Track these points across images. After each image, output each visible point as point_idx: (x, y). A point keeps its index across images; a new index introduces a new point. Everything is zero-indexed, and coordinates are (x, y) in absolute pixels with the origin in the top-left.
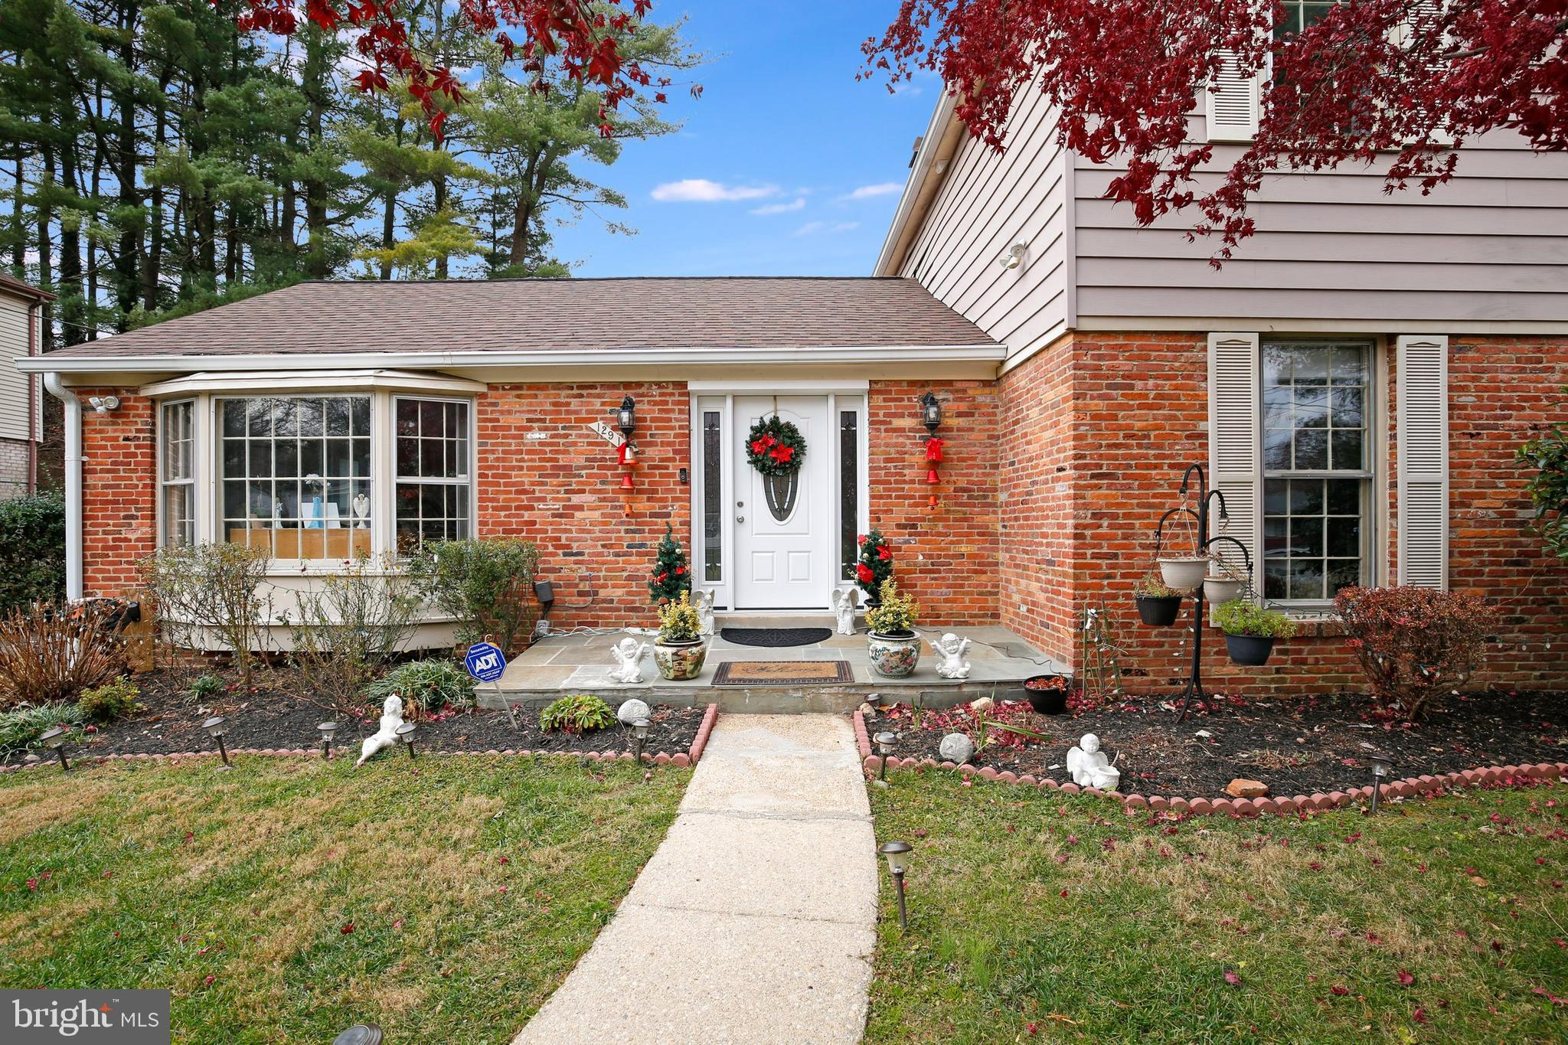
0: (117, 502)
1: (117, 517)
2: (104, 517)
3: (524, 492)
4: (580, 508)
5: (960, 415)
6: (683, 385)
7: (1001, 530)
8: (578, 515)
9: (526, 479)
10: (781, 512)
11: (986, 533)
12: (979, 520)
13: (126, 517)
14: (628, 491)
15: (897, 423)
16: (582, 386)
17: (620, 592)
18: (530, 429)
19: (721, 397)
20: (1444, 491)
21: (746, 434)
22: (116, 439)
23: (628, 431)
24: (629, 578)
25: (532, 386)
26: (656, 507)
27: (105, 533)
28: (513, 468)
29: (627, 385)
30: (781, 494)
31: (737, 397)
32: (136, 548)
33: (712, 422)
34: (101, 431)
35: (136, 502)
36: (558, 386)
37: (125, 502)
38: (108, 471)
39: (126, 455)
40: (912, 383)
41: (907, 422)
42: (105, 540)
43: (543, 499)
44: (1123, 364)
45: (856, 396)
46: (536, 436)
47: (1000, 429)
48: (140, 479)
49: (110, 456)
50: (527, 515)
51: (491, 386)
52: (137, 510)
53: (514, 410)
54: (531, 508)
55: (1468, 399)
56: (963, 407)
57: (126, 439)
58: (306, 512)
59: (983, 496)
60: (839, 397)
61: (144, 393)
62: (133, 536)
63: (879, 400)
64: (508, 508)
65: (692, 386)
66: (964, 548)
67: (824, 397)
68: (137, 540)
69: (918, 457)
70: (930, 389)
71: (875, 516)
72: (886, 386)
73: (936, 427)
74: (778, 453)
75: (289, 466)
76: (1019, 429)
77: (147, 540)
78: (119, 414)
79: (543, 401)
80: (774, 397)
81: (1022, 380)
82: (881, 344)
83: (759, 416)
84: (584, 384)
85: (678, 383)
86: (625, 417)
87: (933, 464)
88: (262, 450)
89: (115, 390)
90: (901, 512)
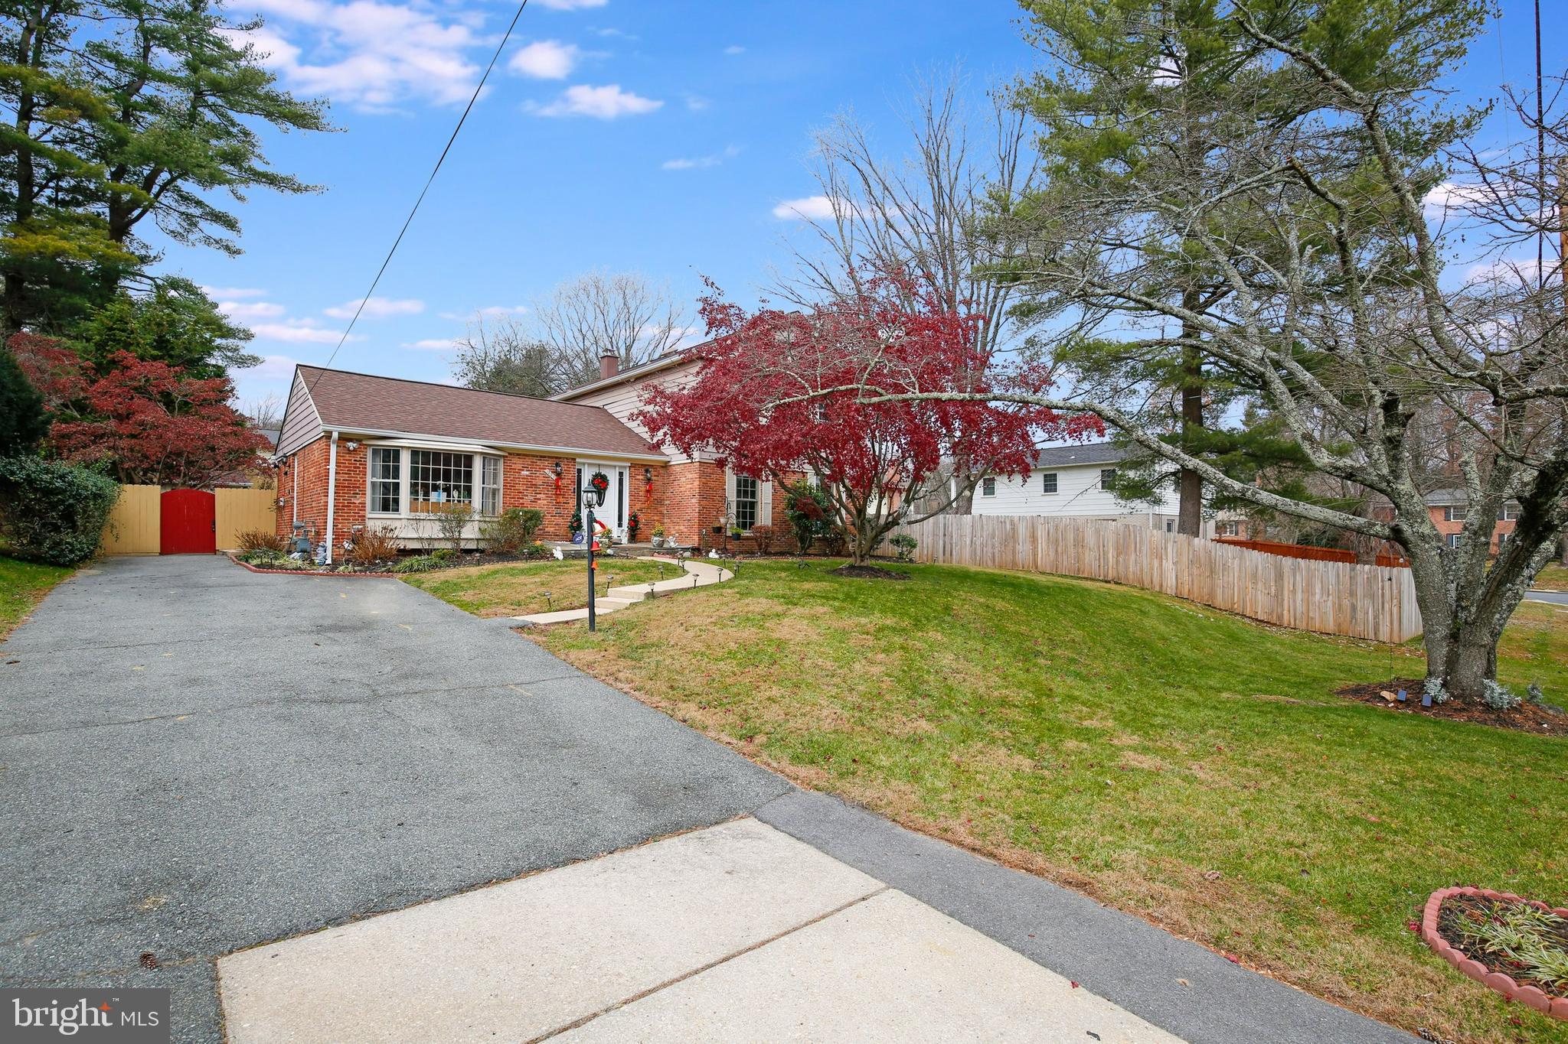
0: (350, 487)
1: (350, 493)
2: (343, 493)
3: (520, 492)
4: (539, 499)
5: (655, 476)
6: (575, 459)
7: (666, 512)
8: (539, 502)
9: (521, 488)
10: (599, 504)
11: (662, 513)
12: (660, 509)
13: (354, 494)
14: (556, 494)
15: (638, 477)
17: (550, 529)
18: (523, 470)
19: (584, 464)
21: (591, 478)
22: (351, 460)
23: (558, 474)
24: (554, 524)
25: (523, 455)
26: (565, 500)
27: (343, 499)
28: (516, 484)
29: (556, 458)
30: (601, 497)
31: (589, 464)
32: (359, 506)
33: (579, 471)
34: (343, 456)
35: (359, 487)
36: (533, 456)
37: (354, 487)
38: (346, 473)
39: (355, 467)
40: (640, 465)
41: (641, 477)
42: (344, 503)
43: (527, 496)
44: (710, 471)
45: (625, 467)
46: (525, 473)
47: (666, 481)
48: (361, 478)
49: (347, 467)
50: (521, 501)
51: (510, 454)
52: (360, 491)
53: (517, 463)
54: (523, 499)
56: (655, 474)
57: (355, 461)
58: (434, 497)
59: (660, 502)
60: (620, 467)
61: (364, 443)
62: (357, 502)
63: (632, 469)
64: (514, 498)
65: (578, 460)
66: (655, 518)
67: (615, 467)
68: (359, 503)
69: (644, 488)
70: (647, 467)
71: (631, 506)
72: (635, 465)
73: (649, 480)
74: (600, 484)
75: (436, 477)
76: (676, 483)
77: (363, 504)
78: (355, 450)
79: (528, 461)
80: (599, 465)
81: (678, 469)
82: (633, 451)
83: (594, 471)
84: (542, 456)
85: (572, 459)
86: (559, 469)
87: (648, 491)
88: (426, 471)
89: (350, 440)
90: (639, 506)
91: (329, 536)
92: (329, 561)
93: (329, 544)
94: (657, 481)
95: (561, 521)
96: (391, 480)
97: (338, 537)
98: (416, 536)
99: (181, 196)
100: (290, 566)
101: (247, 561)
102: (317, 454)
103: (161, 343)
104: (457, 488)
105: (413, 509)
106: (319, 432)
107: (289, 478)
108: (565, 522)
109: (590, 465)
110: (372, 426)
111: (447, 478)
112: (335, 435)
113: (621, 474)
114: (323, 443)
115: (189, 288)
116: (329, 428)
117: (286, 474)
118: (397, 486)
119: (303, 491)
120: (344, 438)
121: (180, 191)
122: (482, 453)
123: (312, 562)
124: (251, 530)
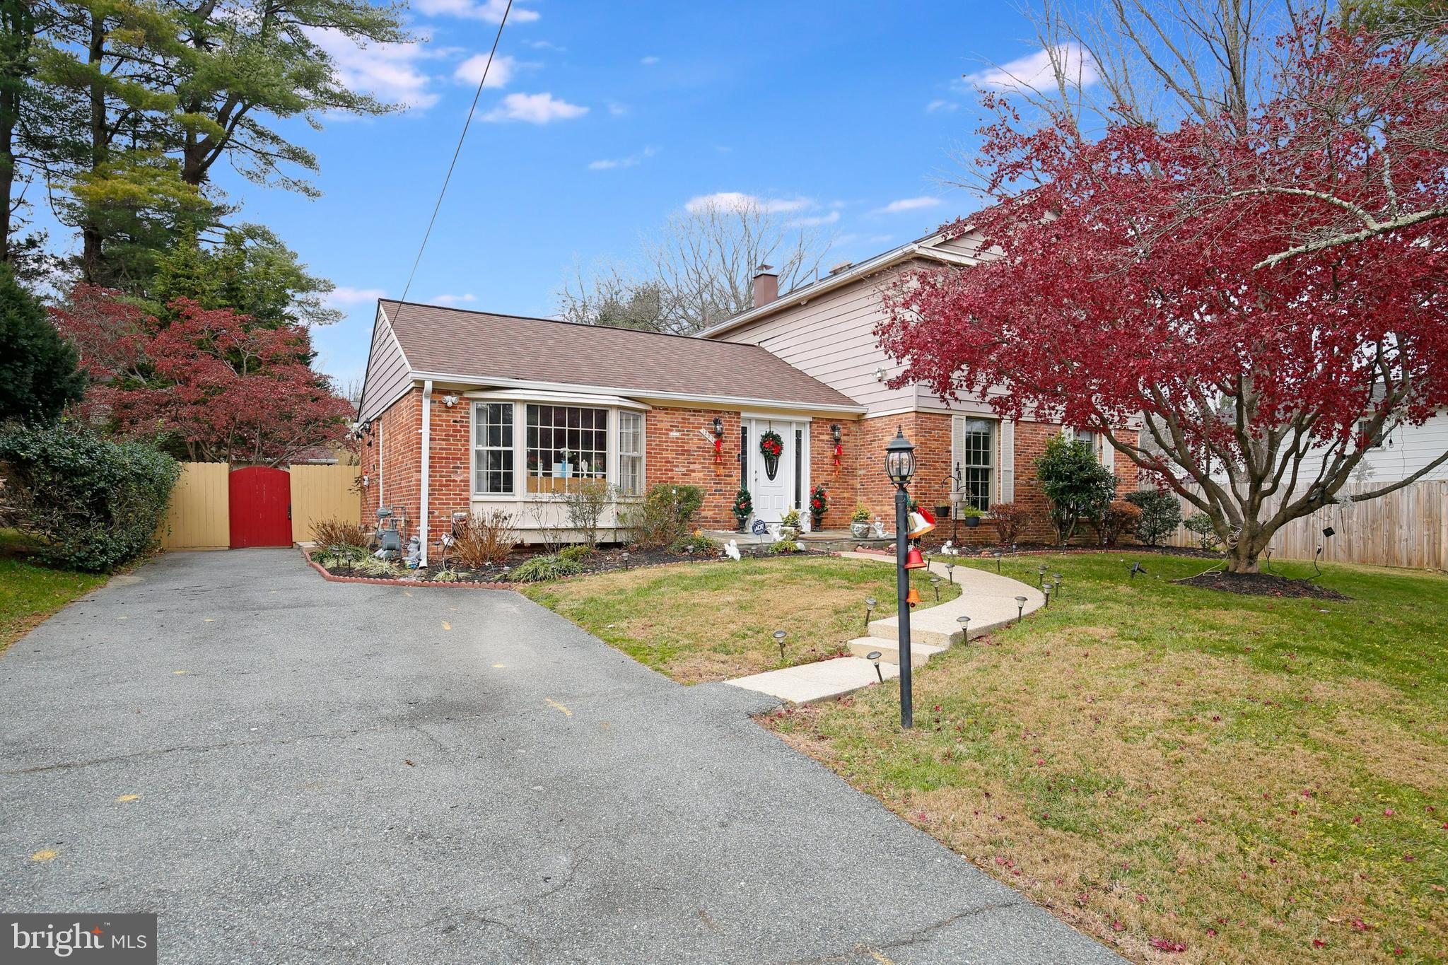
0: (448, 458)
1: (449, 467)
2: (440, 467)
3: (669, 462)
4: (694, 471)
5: (845, 435)
6: (738, 414)
7: (859, 486)
8: (693, 474)
9: (670, 455)
10: (771, 477)
11: (853, 488)
12: (851, 482)
13: (454, 468)
14: (715, 464)
15: (822, 437)
16: (695, 411)
17: (711, 513)
18: (672, 430)
19: (750, 420)
20: (1013, 473)
21: (760, 439)
22: (449, 421)
23: (718, 435)
24: (715, 506)
25: (673, 409)
26: (726, 472)
27: (441, 476)
28: (663, 450)
29: (715, 412)
30: (771, 468)
32: (460, 486)
33: (744, 430)
34: (438, 416)
35: (461, 459)
36: (685, 410)
37: (453, 459)
38: (443, 440)
39: (454, 431)
40: (827, 419)
41: (825, 437)
42: (442, 481)
43: (677, 466)
44: (930, 425)
45: (804, 424)
46: (674, 434)
47: (859, 442)
48: (463, 445)
49: (445, 431)
50: (670, 474)
51: (654, 408)
52: (461, 463)
53: (664, 420)
54: (672, 470)
55: (1019, 443)
56: (846, 431)
57: (455, 421)
58: (556, 469)
59: (851, 471)
60: (798, 423)
61: (466, 396)
62: (458, 479)
63: (815, 426)
64: (661, 470)
65: (743, 415)
66: (846, 495)
67: (790, 423)
68: (461, 481)
69: (830, 452)
70: (834, 423)
71: (813, 479)
72: (818, 420)
73: (838, 440)
74: (771, 448)
75: (560, 443)
76: (875, 444)
77: (466, 481)
78: (454, 406)
79: (678, 417)
80: (770, 422)
81: (879, 424)
82: (816, 401)
83: (764, 430)
84: (696, 410)
85: (736, 412)
86: (719, 427)
87: (835, 457)
88: (546, 434)
89: (448, 393)
90: (823, 478)
91: (424, 527)
92: (424, 563)
93: (423, 538)
94: (849, 444)
95: (721, 501)
96: (501, 448)
97: (434, 530)
98: (537, 526)
99: (256, 132)
100: (373, 572)
101: (321, 562)
102: (405, 415)
103: (232, 291)
104: (587, 457)
105: (531, 487)
106: (408, 384)
107: (373, 450)
108: (729, 502)
109: (758, 421)
110: (475, 372)
111: (574, 444)
112: (428, 386)
113: (798, 434)
114: (413, 398)
115: (266, 236)
116: (420, 375)
117: (370, 444)
118: (509, 455)
119: (390, 465)
120: (440, 390)
121: (254, 125)
122: (619, 407)
123: (402, 565)
124: (328, 519)
